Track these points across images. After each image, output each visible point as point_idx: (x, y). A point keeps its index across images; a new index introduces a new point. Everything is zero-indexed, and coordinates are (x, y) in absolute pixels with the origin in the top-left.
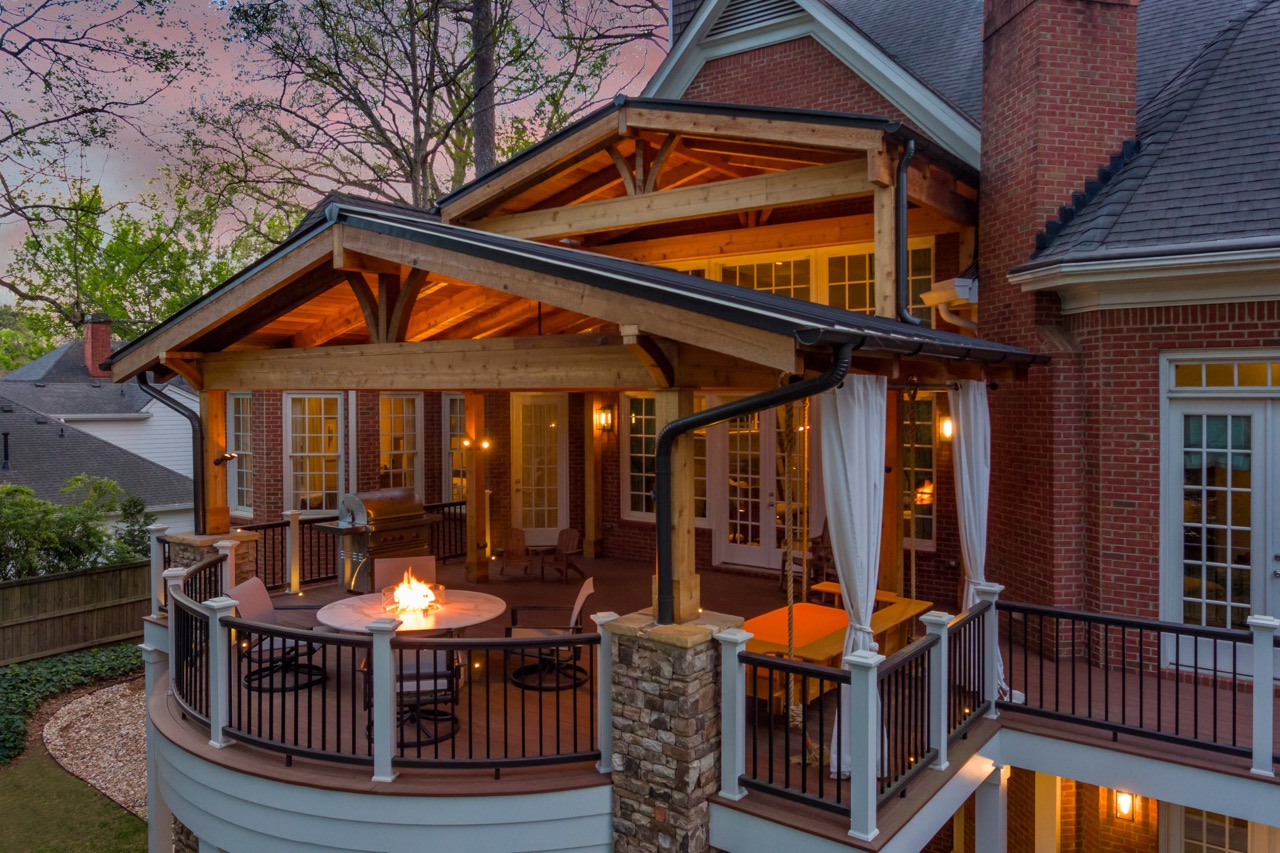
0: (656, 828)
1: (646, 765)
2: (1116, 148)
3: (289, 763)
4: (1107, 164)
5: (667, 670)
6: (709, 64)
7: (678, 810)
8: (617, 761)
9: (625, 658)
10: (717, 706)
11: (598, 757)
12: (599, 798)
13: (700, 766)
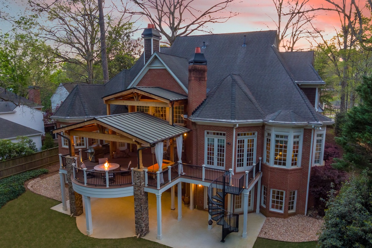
0: (138, 190)
1: (137, 184)
2: (203, 100)
3: (96, 186)
4: (202, 102)
5: (139, 174)
6: (150, 70)
7: (141, 188)
8: (134, 184)
9: (134, 173)
10: (145, 177)
11: (132, 183)
12: (132, 187)
13: (143, 183)
